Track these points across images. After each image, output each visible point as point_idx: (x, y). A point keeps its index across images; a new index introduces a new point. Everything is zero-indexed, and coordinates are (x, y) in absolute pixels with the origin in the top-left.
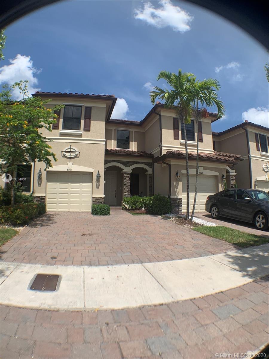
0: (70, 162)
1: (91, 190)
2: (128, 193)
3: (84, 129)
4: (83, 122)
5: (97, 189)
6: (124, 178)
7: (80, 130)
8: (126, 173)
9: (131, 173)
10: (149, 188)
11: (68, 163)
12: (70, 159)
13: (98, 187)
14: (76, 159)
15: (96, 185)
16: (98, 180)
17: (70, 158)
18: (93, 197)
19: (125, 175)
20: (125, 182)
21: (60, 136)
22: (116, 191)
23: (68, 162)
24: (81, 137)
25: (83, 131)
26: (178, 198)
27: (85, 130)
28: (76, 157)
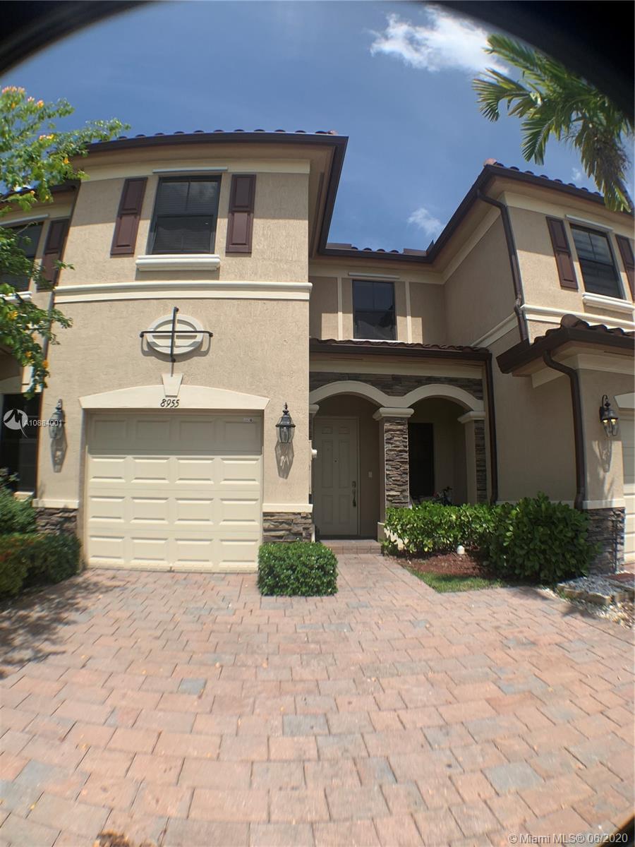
0: (172, 373)
1: (256, 483)
2: (402, 492)
3: (227, 248)
4: (222, 225)
5: (281, 480)
6: (386, 436)
7: (213, 253)
8: (390, 420)
9: (409, 419)
10: (478, 471)
11: (166, 377)
12: (174, 361)
13: (284, 471)
14: (195, 359)
15: (278, 462)
16: (285, 442)
17: (173, 358)
18: (265, 514)
19: (387, 426)
20: (391, 450)
21: (137, 279)
22: (354, 484)
23: (167, 372)
24: (217, 278)
25: (224, 257)
26: (611, 509)
27: (229, 252)
28: (197, 351)
